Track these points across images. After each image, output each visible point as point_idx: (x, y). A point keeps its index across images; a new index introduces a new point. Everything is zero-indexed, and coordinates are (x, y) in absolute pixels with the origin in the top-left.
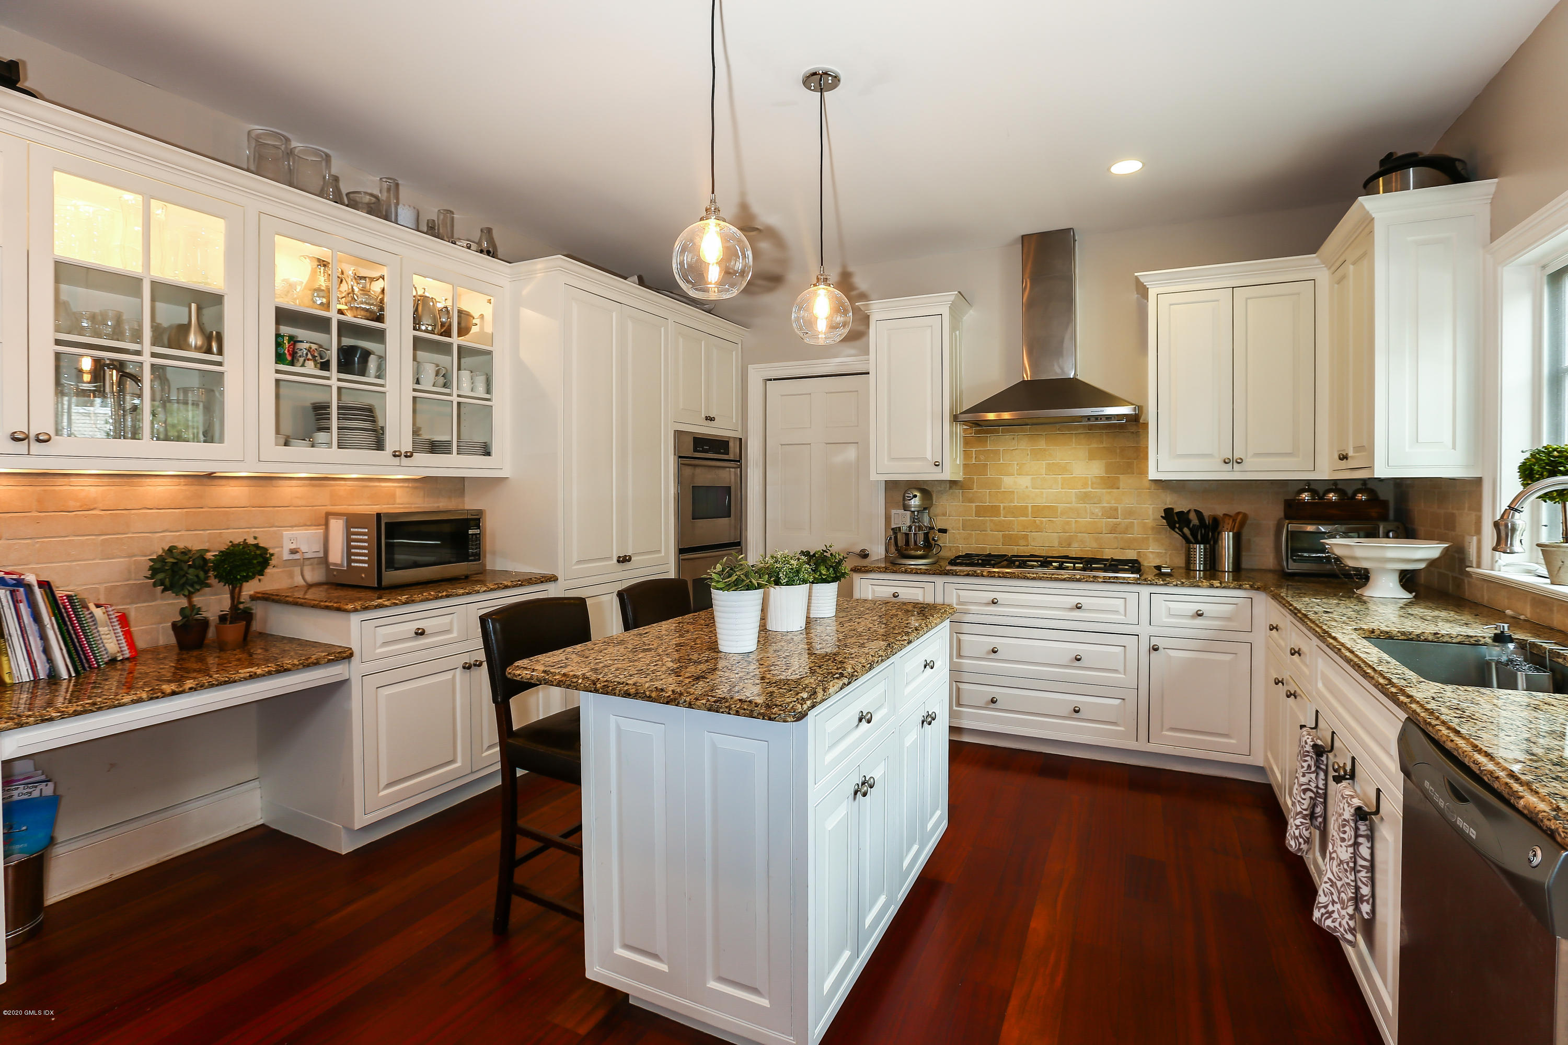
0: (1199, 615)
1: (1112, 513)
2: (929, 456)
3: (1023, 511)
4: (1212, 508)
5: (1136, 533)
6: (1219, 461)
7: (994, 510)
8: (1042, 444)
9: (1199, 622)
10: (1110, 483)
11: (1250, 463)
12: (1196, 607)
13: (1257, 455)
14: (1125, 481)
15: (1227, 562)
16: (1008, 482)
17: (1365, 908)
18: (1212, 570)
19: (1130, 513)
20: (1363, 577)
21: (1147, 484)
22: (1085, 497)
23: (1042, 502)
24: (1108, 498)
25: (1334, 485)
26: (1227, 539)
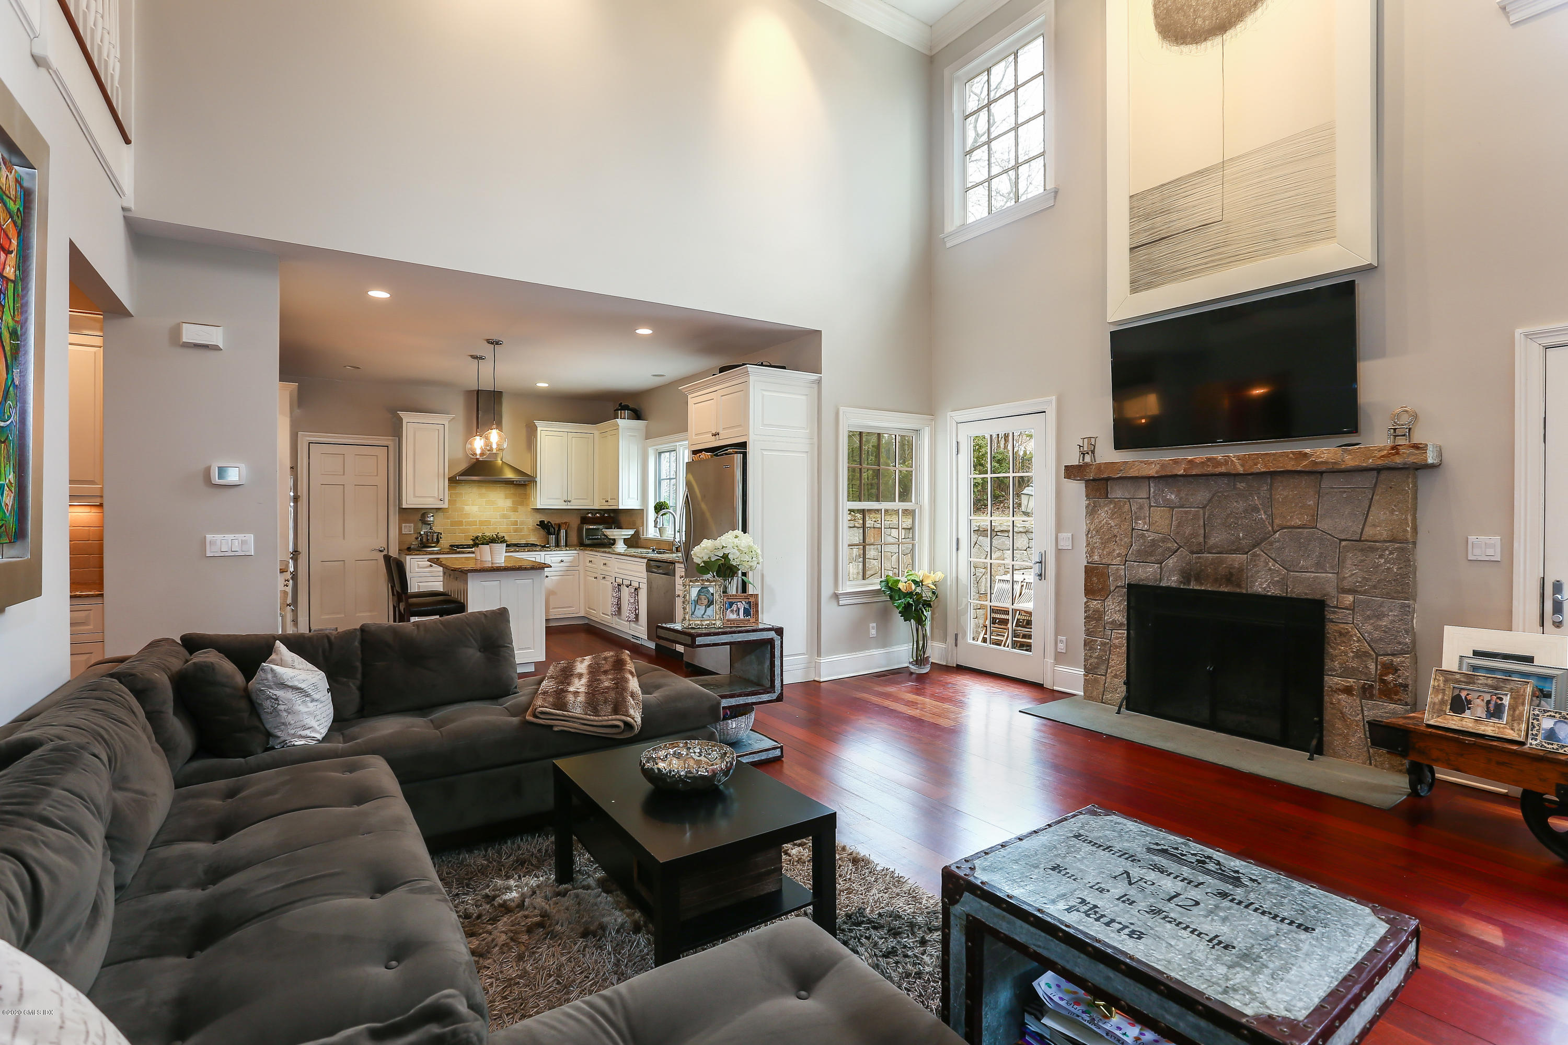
0: (562, 561)
1: (515, 523)
2: (436, 495)
3: (474, 523)
4: (555, 520)
5: (525, 532)
6: (563, 501)
7: (460, 523)
8: (484, 491)
9: (562, 564)
10: (515, 510)
11: (573, 502)
12: (560, 559)
13: (575, 499)
14: (520, 508)
15: (563, 542)
16: (467, 508)
17: (637, 611)
18: (557, 545)
19: (523, 523)
20: (613, 542)
21: (530, 510)
22: (504, 516)
23: (483, 519)
24: (513, 517)
25: (599, 511)
26: (563, 532)
